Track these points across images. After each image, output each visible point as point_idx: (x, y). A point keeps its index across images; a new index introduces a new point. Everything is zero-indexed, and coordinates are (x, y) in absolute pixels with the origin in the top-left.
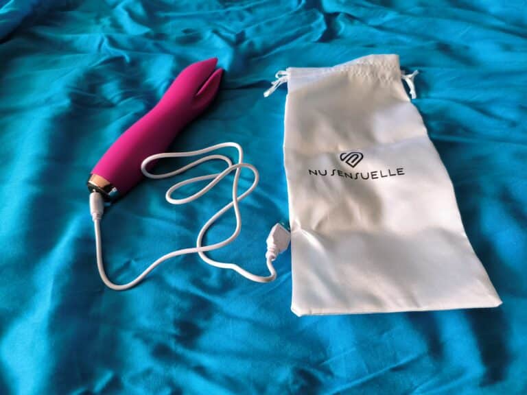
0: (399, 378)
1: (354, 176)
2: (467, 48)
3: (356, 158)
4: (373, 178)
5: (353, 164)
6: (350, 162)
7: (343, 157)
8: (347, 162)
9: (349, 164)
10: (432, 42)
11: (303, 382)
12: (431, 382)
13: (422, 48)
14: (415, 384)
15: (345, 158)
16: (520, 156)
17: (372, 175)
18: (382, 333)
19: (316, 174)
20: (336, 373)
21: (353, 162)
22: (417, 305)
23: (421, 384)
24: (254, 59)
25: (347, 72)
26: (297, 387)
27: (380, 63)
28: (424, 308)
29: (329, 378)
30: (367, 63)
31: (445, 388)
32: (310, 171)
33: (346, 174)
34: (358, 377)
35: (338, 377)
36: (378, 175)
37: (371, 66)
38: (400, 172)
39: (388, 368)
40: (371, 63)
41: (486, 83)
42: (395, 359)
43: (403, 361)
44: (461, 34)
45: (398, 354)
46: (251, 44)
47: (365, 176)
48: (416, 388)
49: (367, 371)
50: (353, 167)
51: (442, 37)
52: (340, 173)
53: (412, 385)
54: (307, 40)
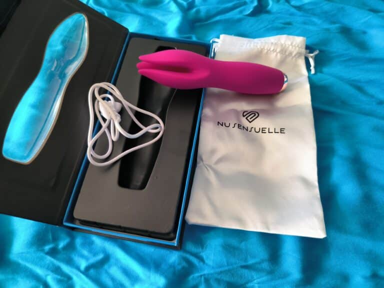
0: (245, 272)
1: (249, 129)
2: (365, 33)
3: (254, 116)
4: (262, 132)
5: (250, 120)
6: (248, 118)
7: (245, 114)
8: (246, 118)
9: (248, 120)
10: (337, 25)
11: (184, 264)
12: (265, 278)
13: (328, 30)
14: (255, 277)
15: (246, 115)
16: (377, 129)
17: (262, 130)
18: (241, 242)
19: (222, 125)
20: (206, 261)
21: (251, 118)
22: (269, 229)
23: (258, 278)
24: (198, 24)
25: (262, 49)
26: (180, 267)
27: (290, 43)
28: (272, 231)
29: (201, 264)
30: (279, 42)
31: (273, 283)
32: (218, 123)
33: (243, 127)
34: (220, 267)
35: (207, 265)
36: (267, 131)
37: (282, 45)
38: (282, 131)
39: (239, 265)
40: (283, 42)
41: (370, 66)
42: (246, 260)
43: (251, 262)
44: (362, 21)
45: (249, 257)
46: (198, 12)
47: (257, 130)
48: (254, 280)
49: (226, 264)
50: (250, 122)
51: (347, 21)
52: (239, 126)
53: (252, 277)
54: (241, 12)
